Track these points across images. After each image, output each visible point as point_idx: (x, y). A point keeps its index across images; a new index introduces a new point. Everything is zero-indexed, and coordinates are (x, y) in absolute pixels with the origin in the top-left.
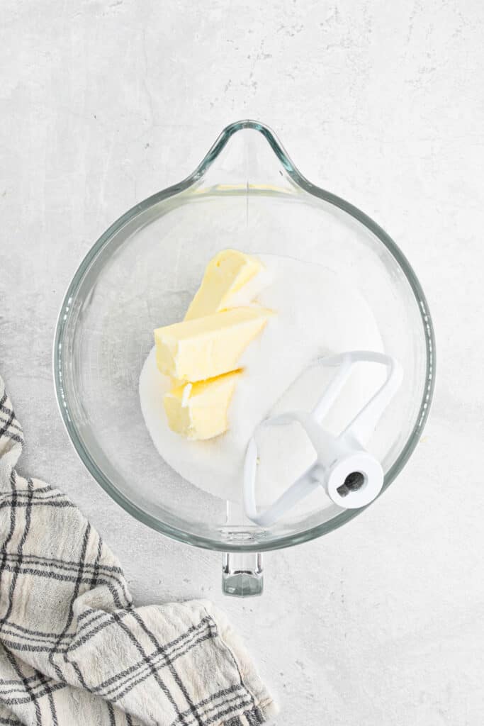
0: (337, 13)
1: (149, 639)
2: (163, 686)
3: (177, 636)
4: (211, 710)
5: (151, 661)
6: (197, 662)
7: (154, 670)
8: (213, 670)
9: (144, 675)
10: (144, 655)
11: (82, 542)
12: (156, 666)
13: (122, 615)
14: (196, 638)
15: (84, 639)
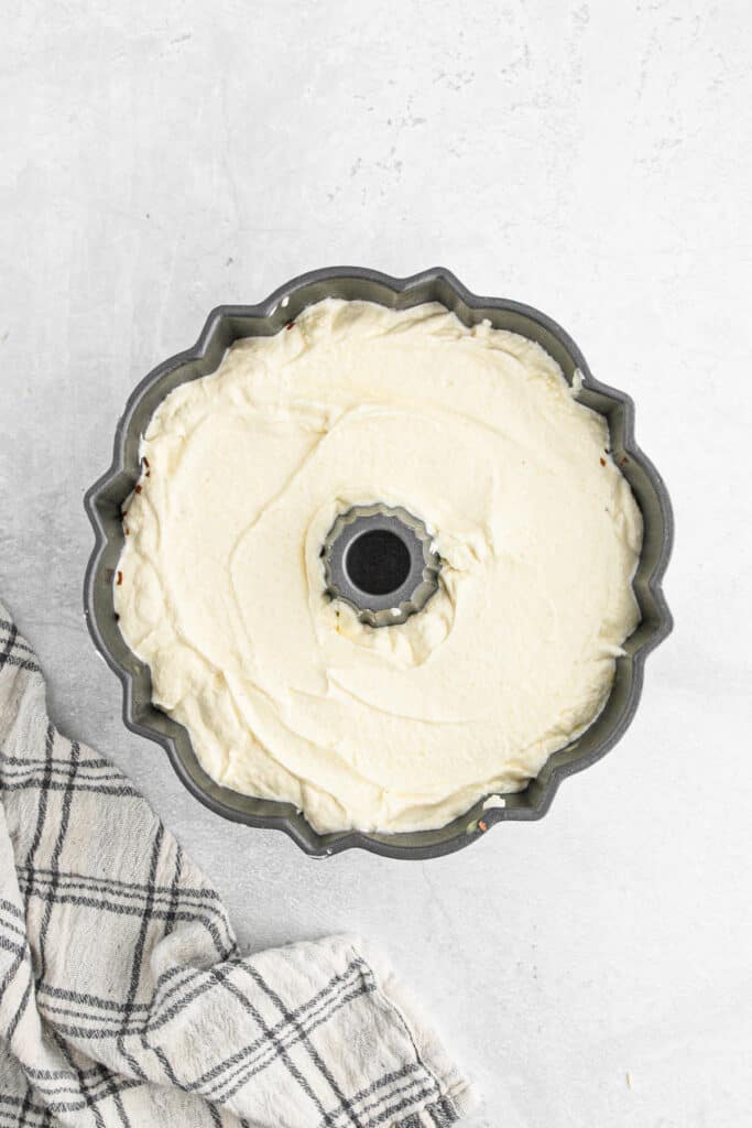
0: (527, 53)
1: (270, 1002)
2: (295, 1073)
3: (314, 993)
4: (374, 1106)
5: (277, 1036)
6: (347, 1033)
7: (281, 1050)
8: (373, 1044)
9: (266, 1058)
10: (264, 1028)
11: (151, 851)
12: (284, 1044)
13: (227, 970)
14: (342, 995)
15: (172, 1012)
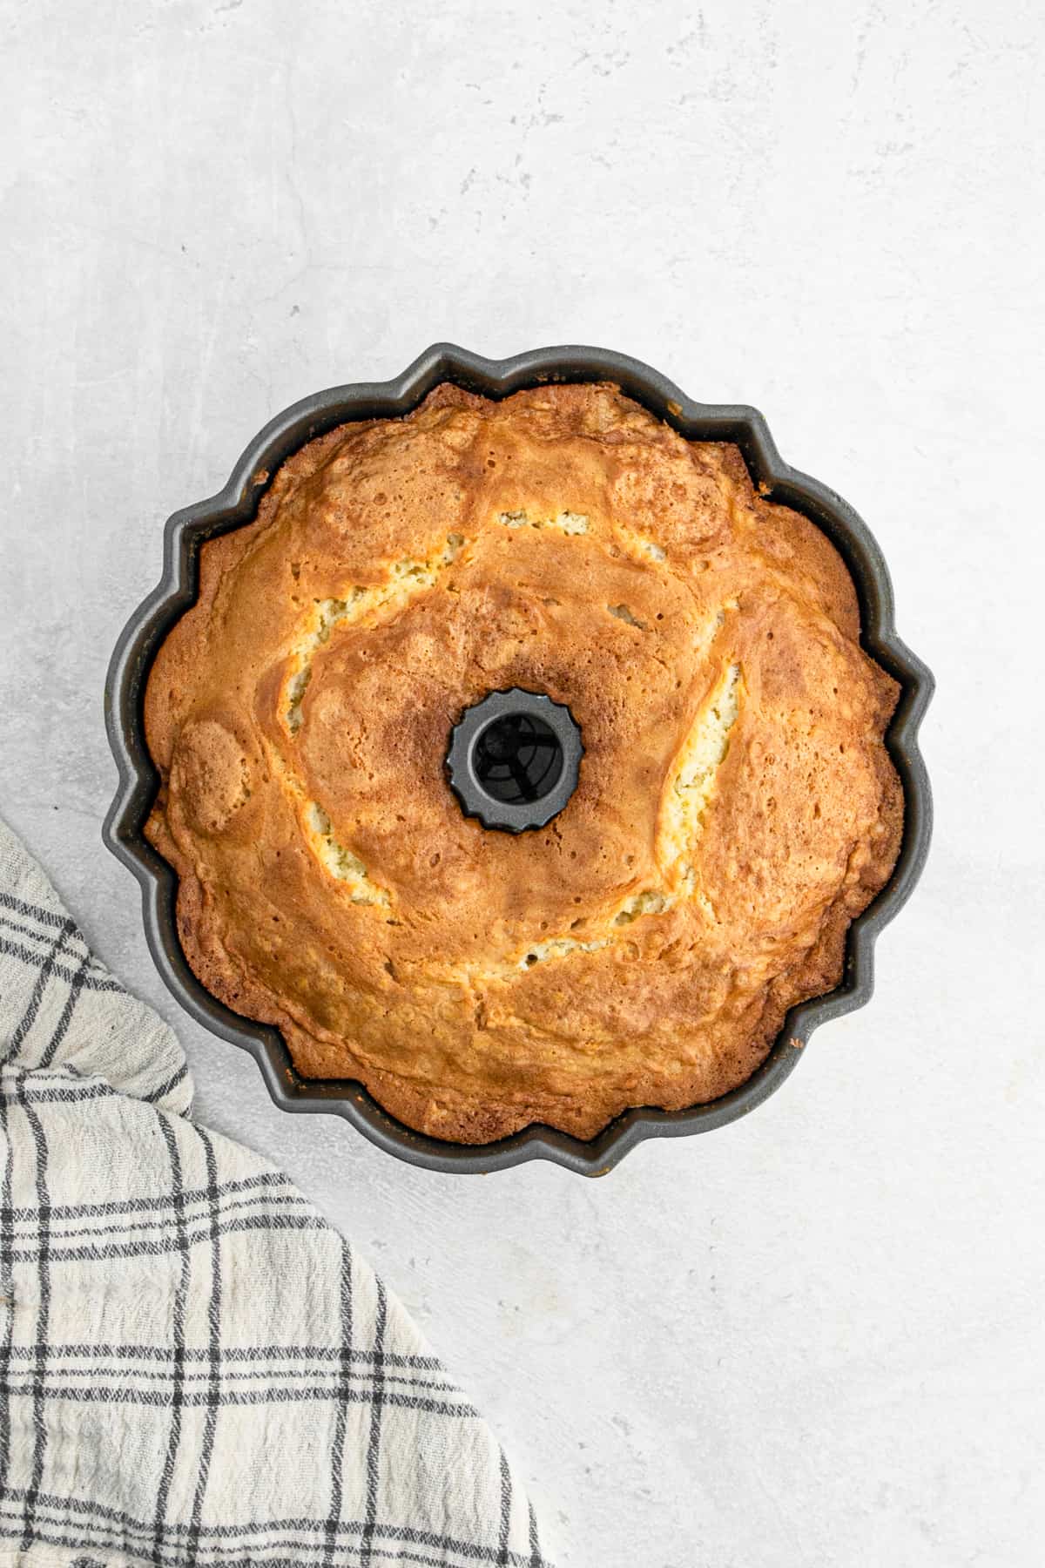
0: (702, 25)
